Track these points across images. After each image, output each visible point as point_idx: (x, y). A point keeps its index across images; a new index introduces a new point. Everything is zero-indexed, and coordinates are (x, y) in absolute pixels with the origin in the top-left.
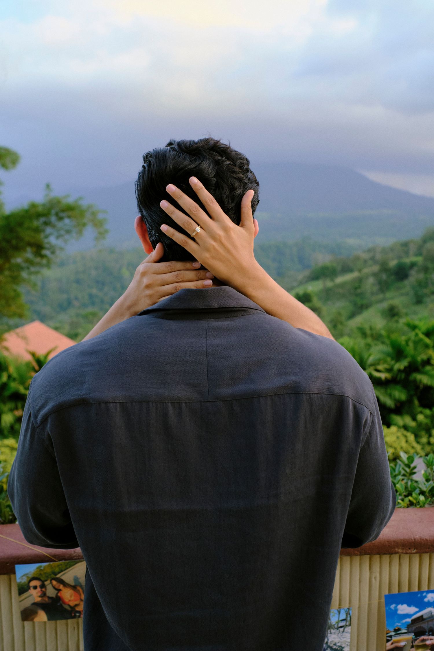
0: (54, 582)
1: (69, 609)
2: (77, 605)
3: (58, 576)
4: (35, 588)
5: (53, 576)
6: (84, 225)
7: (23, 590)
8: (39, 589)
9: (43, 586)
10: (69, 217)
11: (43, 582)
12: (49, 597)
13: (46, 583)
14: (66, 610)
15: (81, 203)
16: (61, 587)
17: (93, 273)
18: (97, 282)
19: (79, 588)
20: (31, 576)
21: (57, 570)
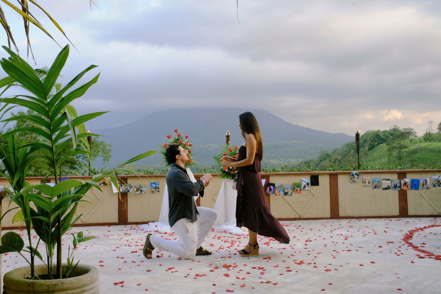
2: (107, 183)
8: (102, 180)
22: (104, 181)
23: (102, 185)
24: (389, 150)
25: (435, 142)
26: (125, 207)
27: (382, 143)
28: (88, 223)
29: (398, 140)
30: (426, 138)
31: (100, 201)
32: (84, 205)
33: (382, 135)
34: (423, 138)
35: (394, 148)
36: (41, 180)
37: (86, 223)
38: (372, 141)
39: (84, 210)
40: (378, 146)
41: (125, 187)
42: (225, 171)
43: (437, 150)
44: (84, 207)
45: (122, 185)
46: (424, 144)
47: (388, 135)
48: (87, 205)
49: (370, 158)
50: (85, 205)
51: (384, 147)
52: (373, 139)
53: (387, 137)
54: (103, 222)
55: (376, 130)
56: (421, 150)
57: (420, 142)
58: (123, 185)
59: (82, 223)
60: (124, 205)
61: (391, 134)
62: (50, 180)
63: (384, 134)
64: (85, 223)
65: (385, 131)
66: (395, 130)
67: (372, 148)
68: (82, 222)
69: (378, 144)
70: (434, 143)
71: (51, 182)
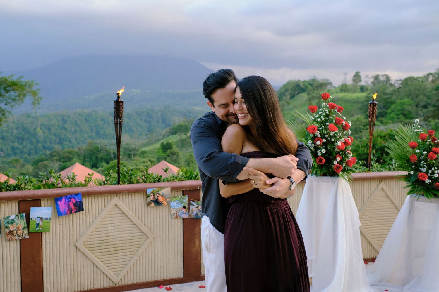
0: (157, 194)
1: (160, 202)
2: (162, 201)
3: (158, 192)
4: (152, 196)
5: (157, 192)
6: (24, 95)
7: (148, 196)
8: (153, 196)
9: (154, 195)
10: (14, 90)
11: (154, 194)
12: (155, 199)
13: (155, 194)
14: (160, 203)
15: (21, 80)
16: (159, 196)
17: (15, 132)
18: (18, 138)
19: (163, 196)
20: (151, 192)
21: (158, 191)
22: (156, 197)
23: (153, 204)
24: (310, 100)
25: (350, 92)
26: (197, 248)
27: (301, 93)
28: (123, 283)
29: (318, 90)
30: (343, 88)
31: (148, 237)
32: (114, 249)
33: (302, 85)
34: (339, 89)
35: (313, 98)
36: (19, 201)
37: (120, 284)
38: (293, 90)
39: (115, 258)
40: (298, 96)
41: (197, 207)
42: (424, 182)
43: (352, 101)
44: (114, 252)
45: (191, 202)
46: (341, 95)
47: (307, 85)
48: (120, 248)
49: (291, 106)
50: (118, 249)
51: (304, 96)
52: (293, 89)
53: (306, 87)
54: (153, 280)
55: (297, 80)
56: (338, 100)
57: (337, 92)
58: (194, 203)
59: (112, 286)
60: (195, 242)
61: (311, 85)
62: (40, 200)
63: (304, 84)
64: (117, 285)
65: (304, 82)
66: (314, 80)
67: (292, 97)
68: (111, 283)
69: (298, 93)
70: (349, 94)
71: (42, 203)
